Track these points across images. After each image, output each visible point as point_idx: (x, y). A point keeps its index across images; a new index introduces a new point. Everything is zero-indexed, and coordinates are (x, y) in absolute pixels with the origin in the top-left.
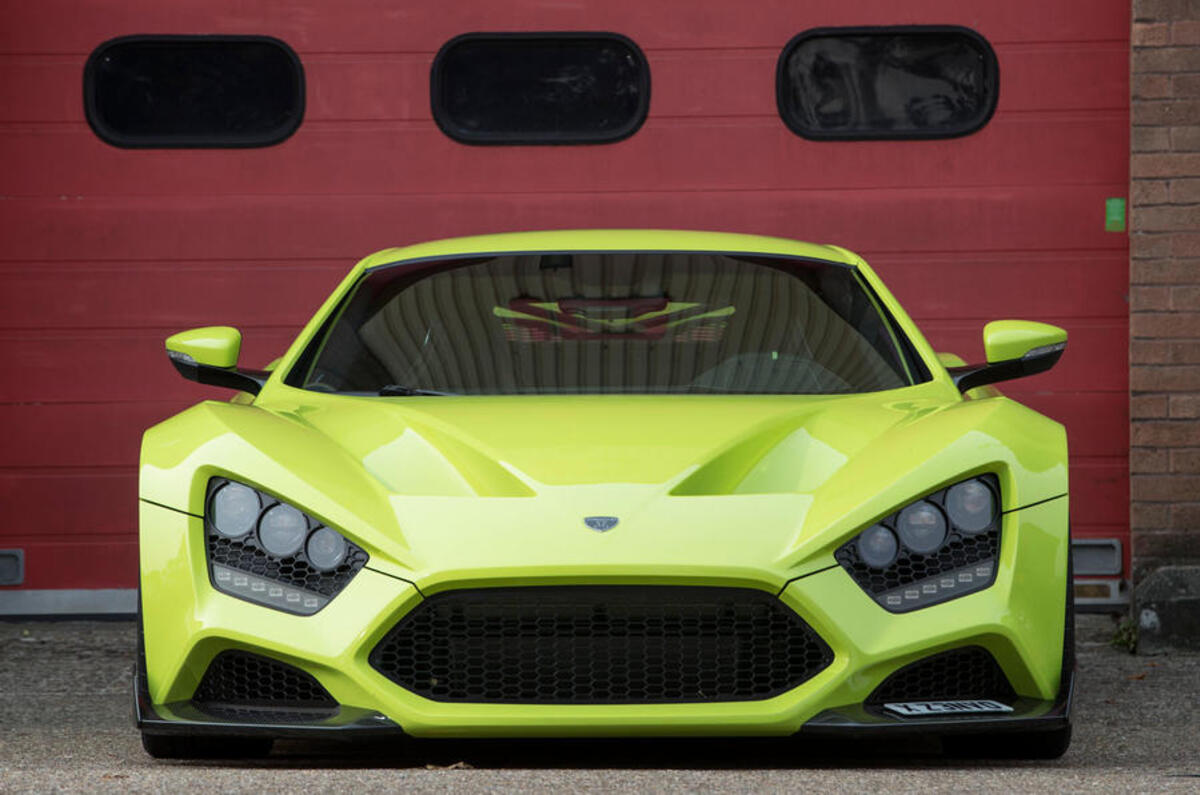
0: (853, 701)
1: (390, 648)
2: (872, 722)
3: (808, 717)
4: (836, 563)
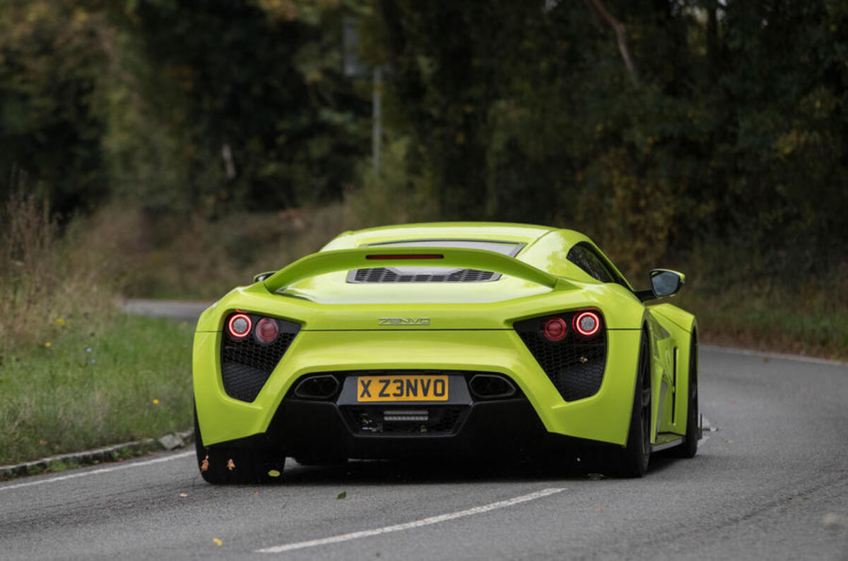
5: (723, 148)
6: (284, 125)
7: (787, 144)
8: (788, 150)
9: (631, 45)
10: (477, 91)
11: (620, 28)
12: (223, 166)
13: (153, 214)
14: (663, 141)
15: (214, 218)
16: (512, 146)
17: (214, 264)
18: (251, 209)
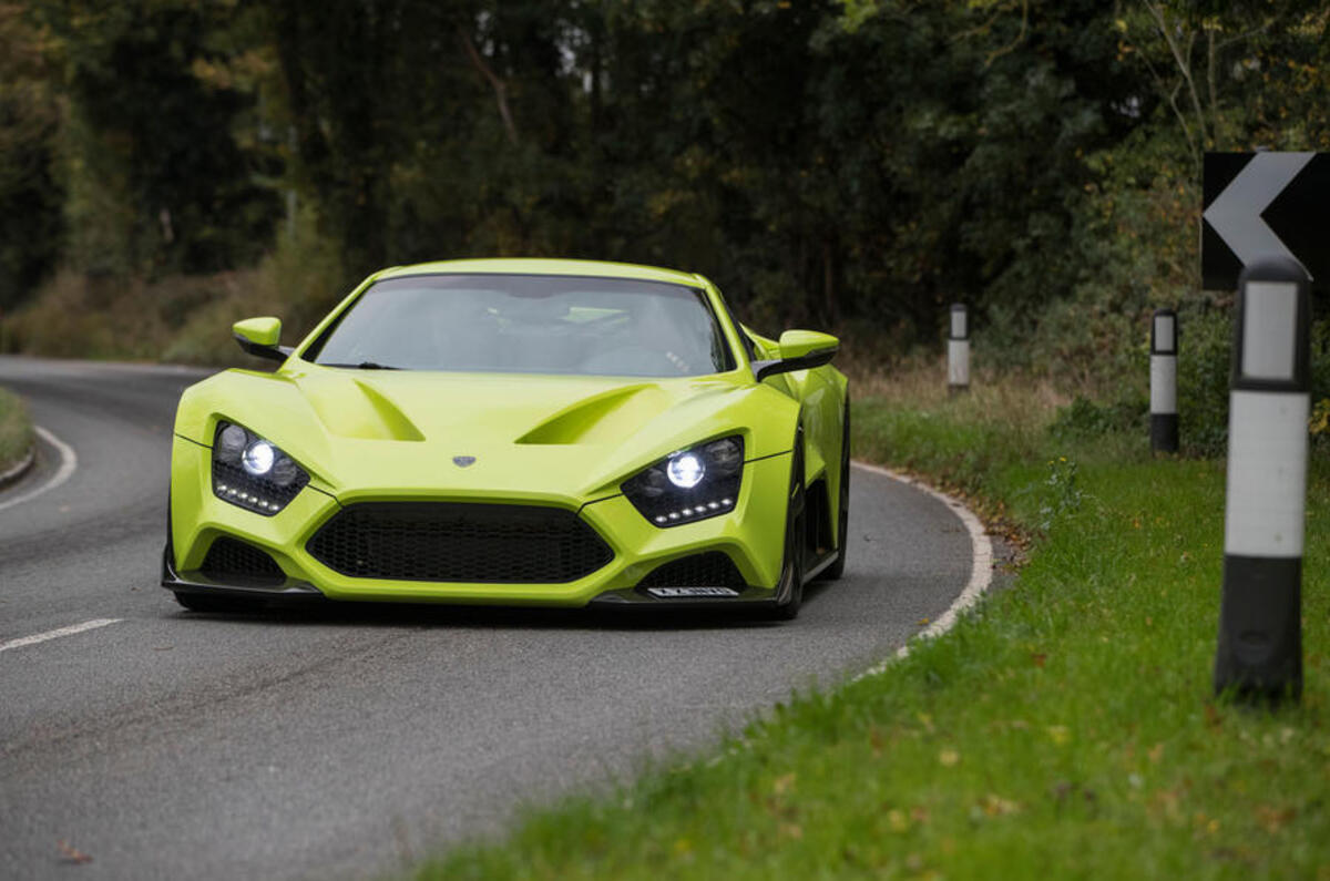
0: (627, 586)
1: (319, 540)
2: (638, 600)
3: (596, 594)
4: (620, 492)
5: (601, 208)
6: (220, 191)
7: (660, 204)
8: (662, 209)
9: (511, 102)
10: (375, 152)
11: (500, 87)
12: (161, 230)
13: (97, 277)
14: (544, 202)
15: (152, 281)
16: (409, 209)
17: (148, 325)
18: (187, 272)
